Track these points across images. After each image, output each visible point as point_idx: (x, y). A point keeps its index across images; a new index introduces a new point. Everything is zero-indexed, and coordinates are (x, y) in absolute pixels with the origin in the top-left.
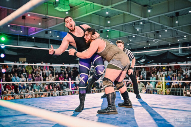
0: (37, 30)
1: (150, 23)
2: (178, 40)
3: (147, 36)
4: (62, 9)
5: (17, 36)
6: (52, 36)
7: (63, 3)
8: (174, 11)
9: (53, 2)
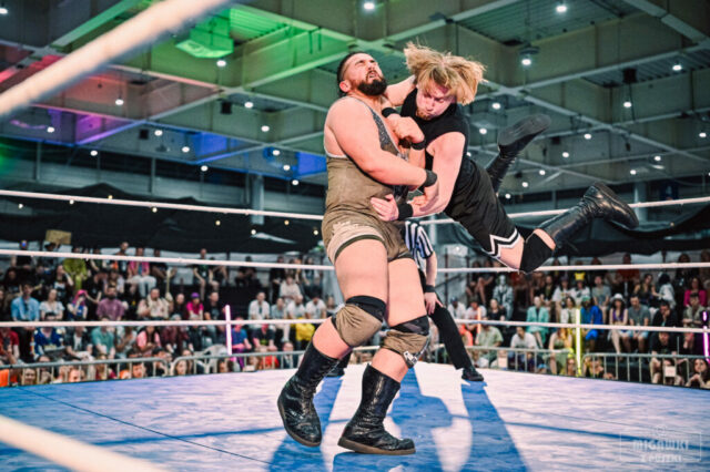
0: (107, 122)
1: (528, 108)
2: (633, 172)
4: (202, 48)
5: (33, 145)
6: (162, 149)
7: (208, 28)
8: (618, 62)
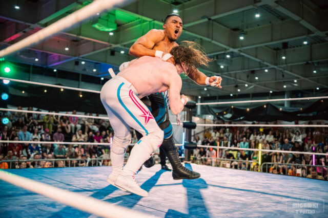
0: (61, 58)
1: (241, 58)
2: (285, 87)
3: (235, 77)
4: (103, 27)
6: (85, 70)
7: (106, 18)
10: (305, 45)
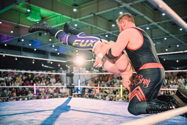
0: (9, 37)
4: (33, 19)
6: (24, 44)
9: (25, 12)
10: (148, 30)
